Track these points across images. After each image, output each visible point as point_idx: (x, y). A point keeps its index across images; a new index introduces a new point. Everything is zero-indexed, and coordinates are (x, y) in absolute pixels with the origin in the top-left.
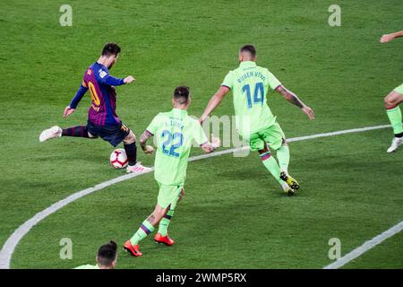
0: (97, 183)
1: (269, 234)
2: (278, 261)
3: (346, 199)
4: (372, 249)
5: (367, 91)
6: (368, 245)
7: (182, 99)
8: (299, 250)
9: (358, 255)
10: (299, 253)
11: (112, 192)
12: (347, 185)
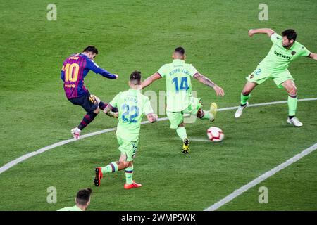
0: (39, 148)
1: (165, 185)
2: (171, 204)
3: (221, 159)
4: (240, 196)
5: (236, 80)
6: (237, 193)
7: (135, 81)
8: (187, 196)
9: (230, 200)
10: (187, 199)
11: (50, 154)
12: (222, 149)
